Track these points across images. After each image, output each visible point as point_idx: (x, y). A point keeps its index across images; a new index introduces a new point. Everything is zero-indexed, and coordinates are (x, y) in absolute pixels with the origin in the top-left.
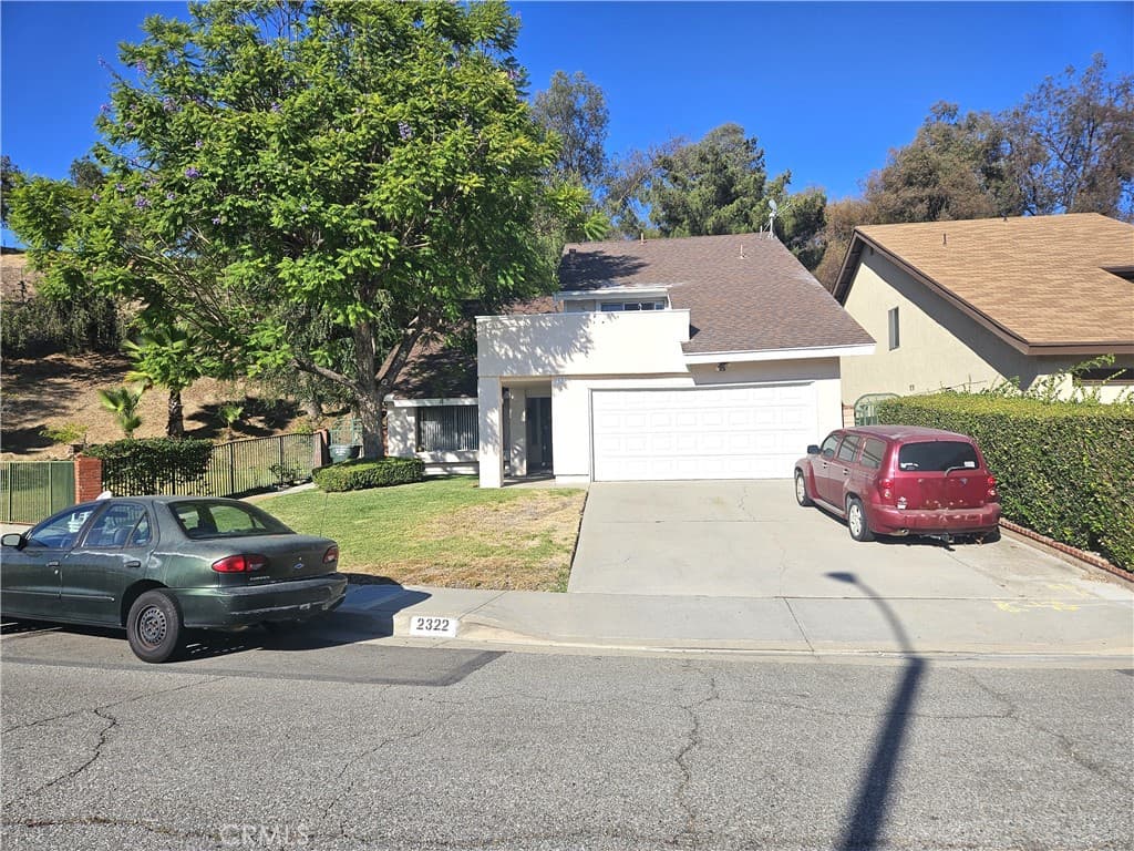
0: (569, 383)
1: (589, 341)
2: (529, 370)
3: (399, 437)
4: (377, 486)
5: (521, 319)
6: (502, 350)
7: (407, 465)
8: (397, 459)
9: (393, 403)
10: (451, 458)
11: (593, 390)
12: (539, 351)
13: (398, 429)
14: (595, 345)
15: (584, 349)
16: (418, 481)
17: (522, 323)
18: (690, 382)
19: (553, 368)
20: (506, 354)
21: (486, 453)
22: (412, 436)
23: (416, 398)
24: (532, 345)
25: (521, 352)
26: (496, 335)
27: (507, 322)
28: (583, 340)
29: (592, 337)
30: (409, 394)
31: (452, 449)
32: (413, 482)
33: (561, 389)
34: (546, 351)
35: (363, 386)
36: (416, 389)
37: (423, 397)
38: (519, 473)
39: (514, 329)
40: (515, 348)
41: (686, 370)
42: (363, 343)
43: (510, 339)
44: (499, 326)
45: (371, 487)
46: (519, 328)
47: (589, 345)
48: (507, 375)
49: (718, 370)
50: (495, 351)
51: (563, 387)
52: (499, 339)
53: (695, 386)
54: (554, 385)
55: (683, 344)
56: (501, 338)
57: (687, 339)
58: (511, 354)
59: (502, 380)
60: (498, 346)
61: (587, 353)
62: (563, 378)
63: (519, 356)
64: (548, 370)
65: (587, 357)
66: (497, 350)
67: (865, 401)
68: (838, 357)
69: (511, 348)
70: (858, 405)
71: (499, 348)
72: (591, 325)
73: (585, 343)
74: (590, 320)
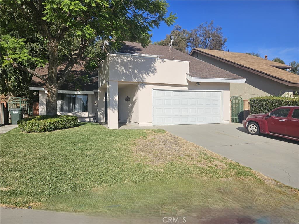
0: (147, 86)
1: (155, 69)
2: (132, 79)
5: (129, 57)
6: (121, 69)
11: (154, 90)
12: (136, 71)
13: (44, 102)
14: (157, 71)
15: (153, 72)
16: (76, 126)
17: (129, 59)
18: (186, 89)
19: (141, 79)
20: (123, 71)
24: (133, 69)
25: (129, 71)
26: (118, 62)
27: (123, 57)
28: (153, 69)
29: (157, 68)
33: (143, 88)
34: (139, 71)
35: (51, 80)
38: (102, 121)
39: (126, 61)
40: (126, 69)
41: (187, 84)
43: (125, 65)
44: (120, 59)
45: (57, 129)
46: (128, 61)
47: (155, 71)
48: (123, 80)
49: (197, 84)
50: (118, 69)
51: (144, 87)
52: (120, 65)
53: (188, 90)
54: (140, 86)
55: (188, 74)
56: (120, 64)
57: (188, 73)
58: (125, 71)
59: (119, 83)
60: (119, 67)
61: (154, 74)
62: (144, 84)
63: (128, 72)
64: (139, 80)
65: (154, 76)
66: (119, 69)
67: (233, 98)
68: (229, 83)
69: (124, 69)
70: (231, 100)
71: (120, 68)
72: (156, 63)
73: (153, 70)
74: (156, 61)
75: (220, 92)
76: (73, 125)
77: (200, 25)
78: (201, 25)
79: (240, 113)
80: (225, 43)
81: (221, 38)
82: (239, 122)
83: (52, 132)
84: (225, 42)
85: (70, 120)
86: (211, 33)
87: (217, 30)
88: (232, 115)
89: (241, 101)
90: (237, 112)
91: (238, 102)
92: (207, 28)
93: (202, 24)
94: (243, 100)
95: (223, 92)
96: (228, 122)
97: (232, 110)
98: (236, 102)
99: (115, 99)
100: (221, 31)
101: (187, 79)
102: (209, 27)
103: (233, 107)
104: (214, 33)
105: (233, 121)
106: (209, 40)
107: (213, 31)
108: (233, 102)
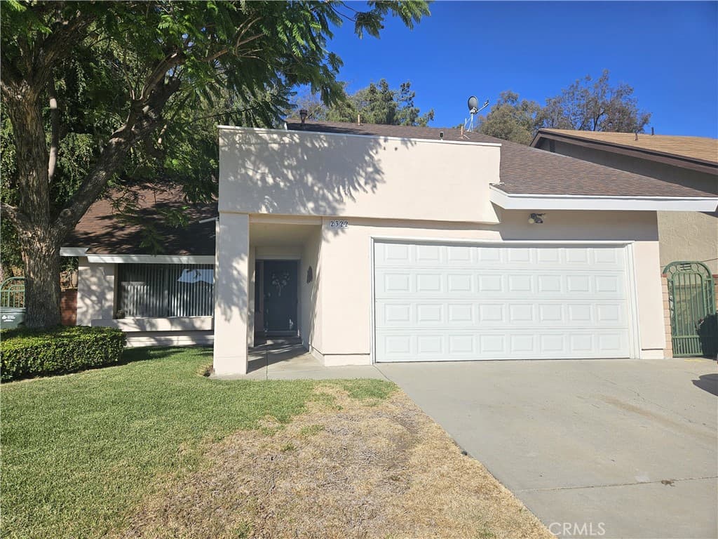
0: (351, 229)
1: (378, 171)
3: (94, 298)
4: (42, 374)
5: (285, 135)
6: (257, 173)
7: (97, 340)
8: (87, 330)
9: (86, 258)
10: (163, 324)
11: (376, 240)
12: (310, 179)
13: (94, 288)
14: (385, 177)
15: (372, 180)
16: (114, 364)
17: (287, 140)
18: (495, 237)
19: (329, 203)
20: (263, 179)
21: (228, 320)
22: (110, 296)
23: (119, 253)
24: (300, 170)
26: (248, 151)
27: (265, 136)
28: (370, 170)
29: (383, 166)
30: (113, 248)
31: (166, 313)
32: (105, 365)
33: (336, 234)
34: (319, 178)
36: (121, 242)
37: (129, 252)
39: (275, 146)
40: (276, 173)
41: (494, 219)
42: (28, 144)
43: (272, 160)
44: (253, 141)
45: (30, 376)
46: (283, 145)
47: (377, 177)
48: (264, 211)
49: (532, 221)
50: (246, 173)
51: (340, 232)
52: (253, 158)
53: (502, 241)
54: (328, 229)
55: (495, 186)
56: (256, 156)
57: (497, 181)
58: (270, 180)
59: (255, 221)
60: (251, 167)
61: (375, 186)
62: (340, 222)
63: (282, 184)
64: (321, 206)
65: (374, 192)
66: (250, 173)
67: (673, 269)
68: (656, 211)
69: (270, 172)
70: (668, 273)
71: (254, 170)
72: (380, 151)
73: (372, 173)
74: (380, 145)
75: (622, 246)
76: (98, 358)
77: (571, 85)
78: (573, 86)
79: (704, 320)
80: (645, 125)
81: (632, 116)
82: (701, 354)
83: (9, 384)
84: (644, 123)
85: (85, 342)
86: (603, 103)
87: (620, 94)
88: (674, 329)
89: (705, 277)
90: (692, 318)
91: (693, 283)
92: (591, 92)
93: (578, 83)
94: (712, 273)
95: (635, 246)
96: (659, 355)
97: (674, 310)
98: (688, 283)
99: (239, 273)
100: (632, 96)
101: (492, 203)
102: (597, 87)
103: (677, 298)
104: (612, 104)
105: (679, 349)
106: (598, 123)
107: (608, 98)
108: (676, 283)
